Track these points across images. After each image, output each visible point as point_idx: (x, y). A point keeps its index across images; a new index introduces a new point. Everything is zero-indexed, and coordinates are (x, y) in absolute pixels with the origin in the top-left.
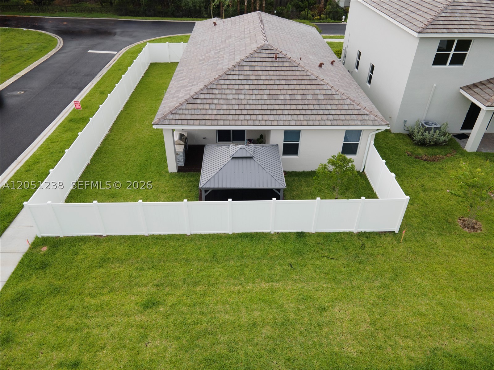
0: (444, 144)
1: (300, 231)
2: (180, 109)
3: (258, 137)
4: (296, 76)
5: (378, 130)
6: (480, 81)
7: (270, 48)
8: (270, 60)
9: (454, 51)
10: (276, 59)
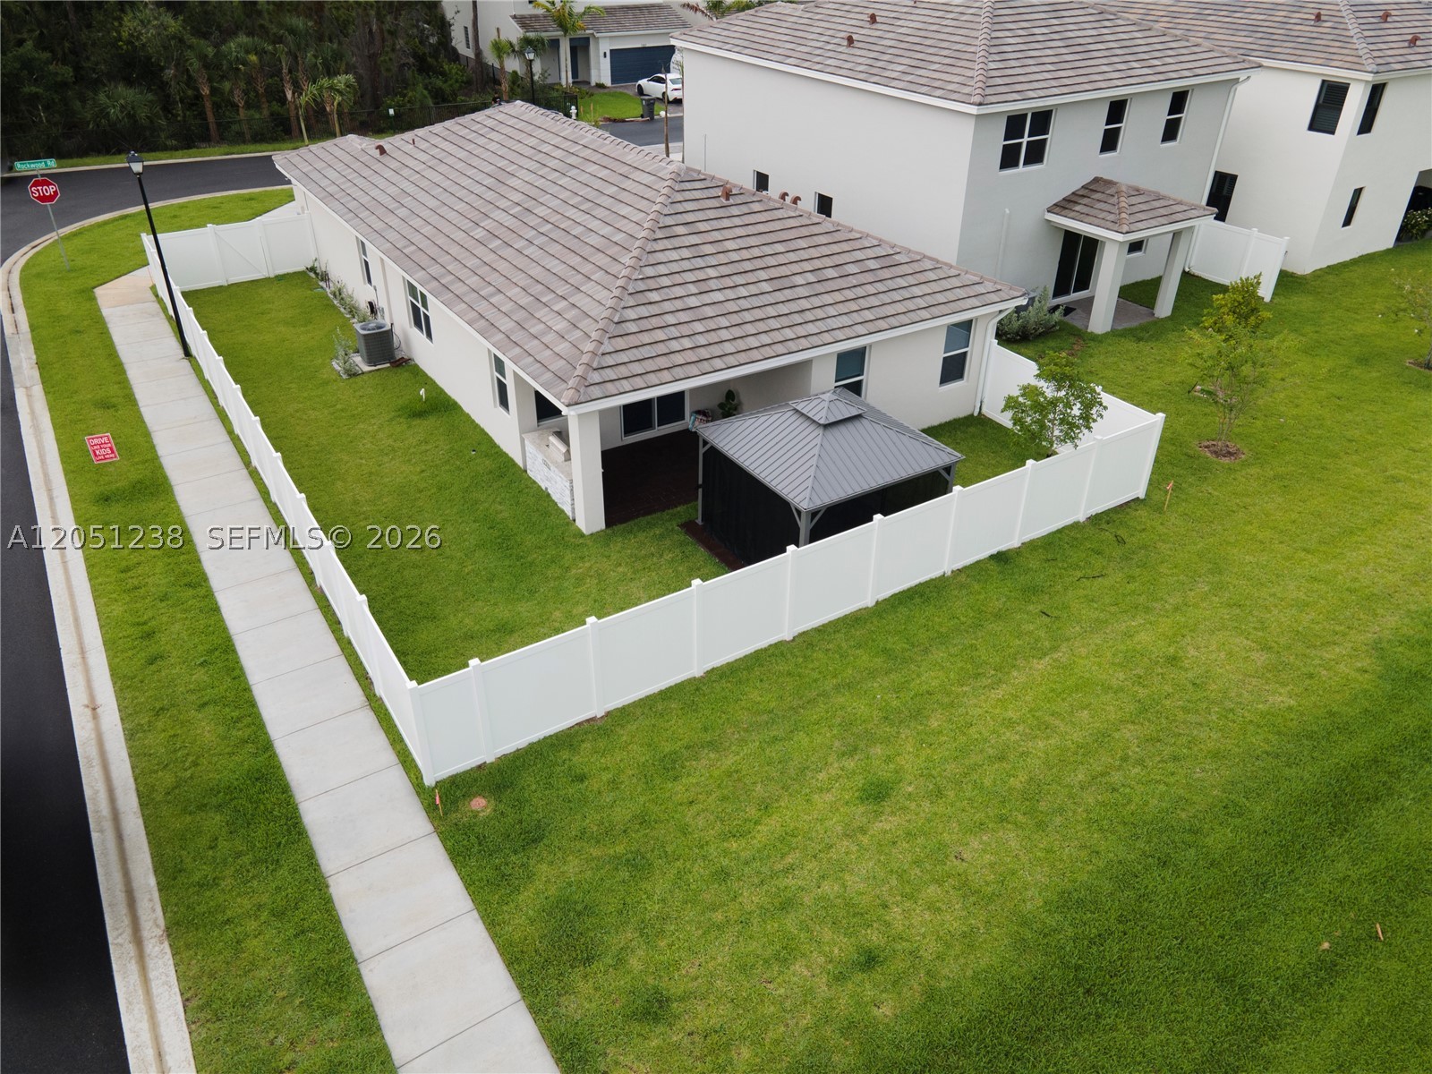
0: (1058, 328)
1: (994, 551)
2: (603, 354)
3: (722, 400)
4: (793, 230)
5: (1001, 311)
6: (1073, 191)
7: (695, 176)
8: (715, 203)
9: (1029, 137)
10: (727, 199)
